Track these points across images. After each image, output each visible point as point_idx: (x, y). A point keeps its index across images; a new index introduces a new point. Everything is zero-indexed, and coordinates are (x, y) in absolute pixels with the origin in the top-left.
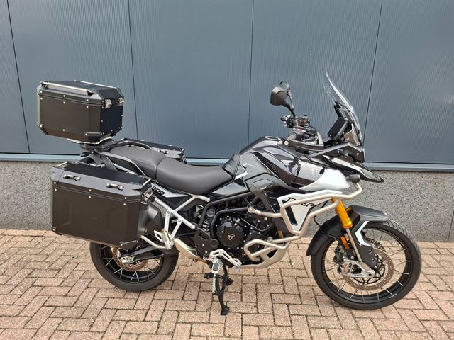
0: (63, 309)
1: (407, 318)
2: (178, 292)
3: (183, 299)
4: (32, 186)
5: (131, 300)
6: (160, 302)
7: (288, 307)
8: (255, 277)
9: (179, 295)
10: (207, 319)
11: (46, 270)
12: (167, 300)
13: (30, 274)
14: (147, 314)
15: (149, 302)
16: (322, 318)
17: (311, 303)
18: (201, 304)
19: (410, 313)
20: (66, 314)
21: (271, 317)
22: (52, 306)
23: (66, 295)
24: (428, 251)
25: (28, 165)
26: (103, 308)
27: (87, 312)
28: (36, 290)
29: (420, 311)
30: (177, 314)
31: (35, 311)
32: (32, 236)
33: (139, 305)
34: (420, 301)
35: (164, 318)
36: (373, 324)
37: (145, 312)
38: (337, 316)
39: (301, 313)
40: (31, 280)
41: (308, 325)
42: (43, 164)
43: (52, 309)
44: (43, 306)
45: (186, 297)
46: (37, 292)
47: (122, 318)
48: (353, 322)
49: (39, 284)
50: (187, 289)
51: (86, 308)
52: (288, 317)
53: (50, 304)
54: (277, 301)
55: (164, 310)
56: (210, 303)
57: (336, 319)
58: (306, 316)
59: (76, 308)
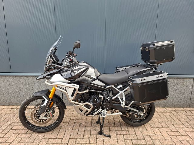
0: (25, 139)
1: (174, 139)
2: (75, 131)
3: (78, 134)
5: (55, 135)
6: (68, 135)
7: (123, 136)
8: (109, 124)
9: (76, 132)
10: (89, 142)
11: (17, 123)
12: (71, 134)
13: (10, 124)
14: (62, 140)
15: (63, 135)
16: (138, 140)
17: (133, 134)
18: (86, 136)
19: (175, 137)
20: (26, 141)
21: (116, 140)
22: (20, 138)
23: (26, 133)
25: (10, 77)
26: (43, 138)
27: (35, 140)
28: (13, 131)
29: (180, 136)
30: (75, 140)
31: (12, 140)
32: (11, 108)
33: (59, 137)
34: (179, 132)
35: (70, 142)
36: (160, 142)
37: (61, 139)
38: (145, 139)
39: (129, 138)
40: (11, 127)
41: (132, 143)
43: (20, 139)
44: (16, 138)
45: (79, 133)
46: (13, 132)
47: (51, 142)
48: (152, 142)
49: (14, 129)
50: (79, 130)
51: (35, 138)
52: (124, 140)
53: (19, 137)
54: (118, 134)
55: (70, 139)
56: (89, 135)
57: (144, 141)
58: (131, 140)
59: (30, 138)
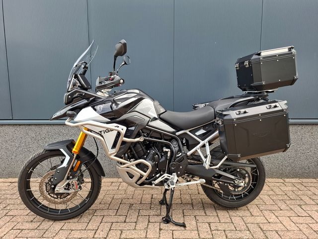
0: (28, 231)
1: (304, 230)
2: (121, 217)
3: (125, 222)
4: (13, 144)
5: (84, 224)
6: (106, 224)
7: (209, 224)
8: (182, 205)
9: (122, 219)
10: (145, 235)
11: (18, 204)
12: (112, 223)
13: (5, 207)
14: (95, 233)
15: (98, 224)
16: (237, 232)
17: (227, 221)
18: (139, 225)
19: (306, 226)
20: (30, 235)
21: (196, 232)
22: (19, 229)
23: (32, 221)
24: (312, 184)
25: (11, 127)
26: (61, 229)
27: (47, 232)
28: (8, 218)
29: (314, 224)
30: (120, 233)
31: (5, 233)
32: (11, 182)
33: (90, 226)
34: (312, 218)
35: (110, 236)
36: (278, 234)
37: (94, 231)
38: (249, 230)
39: (220, 229)
40: (5, 212)
41: (226, 237)
42: (21, 127)
43: (19, 231)
44: (12, 229)
45: (127, 220)
46: (8, 220)
47: (75, 236)
48: (262, 234)
49: (11, 214)
50: (128, 215)
51: (47, 230)
52: (210, 232)
53: (18, 228)
54: (200, 221)
55: (110, 230)
56: (147, 224)
57: (248, 232)
58: (224, 231)
59: (38, 230)
